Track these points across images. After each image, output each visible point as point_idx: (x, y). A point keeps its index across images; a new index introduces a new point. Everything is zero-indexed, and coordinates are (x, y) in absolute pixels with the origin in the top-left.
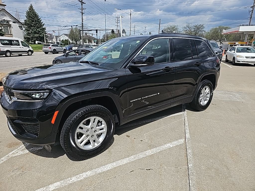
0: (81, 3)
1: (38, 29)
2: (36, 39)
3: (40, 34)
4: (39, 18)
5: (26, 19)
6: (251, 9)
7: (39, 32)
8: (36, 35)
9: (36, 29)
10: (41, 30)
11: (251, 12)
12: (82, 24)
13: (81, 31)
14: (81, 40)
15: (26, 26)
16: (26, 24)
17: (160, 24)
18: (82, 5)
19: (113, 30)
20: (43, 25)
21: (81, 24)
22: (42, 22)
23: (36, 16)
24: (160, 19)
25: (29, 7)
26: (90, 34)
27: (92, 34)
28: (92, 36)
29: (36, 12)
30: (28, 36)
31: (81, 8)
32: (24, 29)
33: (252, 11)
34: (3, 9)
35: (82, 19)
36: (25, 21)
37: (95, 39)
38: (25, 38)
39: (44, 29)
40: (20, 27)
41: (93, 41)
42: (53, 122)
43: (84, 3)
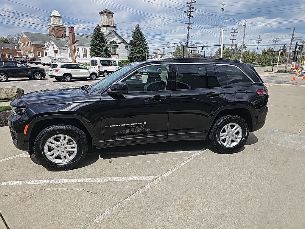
0: (189, 17)
1: (141, 49)
2: (138, 59)
3: (142, 54)
4: (143, 37)
5: (131, 39)
7: (142, 52)
8: (139, 55)
9: (140, 49)
10: (143, 49)
12: (188, 40)
13: (185, 48)
15: (131, 46)
16: (131, 44)
18: (190, 19)
20: (147, 44)
22: (146, 42)
23: (141, 35)
25: (136, 26)
26: (196, 51)
27: (199, 51)
29: (142, 31)
30: (131, 56)
31: (188, 23)
32: (129, 49)
34: (114, 31)
35: (188, 35)
36: (131, 41)
38: (129, 58)
39: (147, 48)
40: (126, 47)
42: (25, 133)
43: (192, 17)
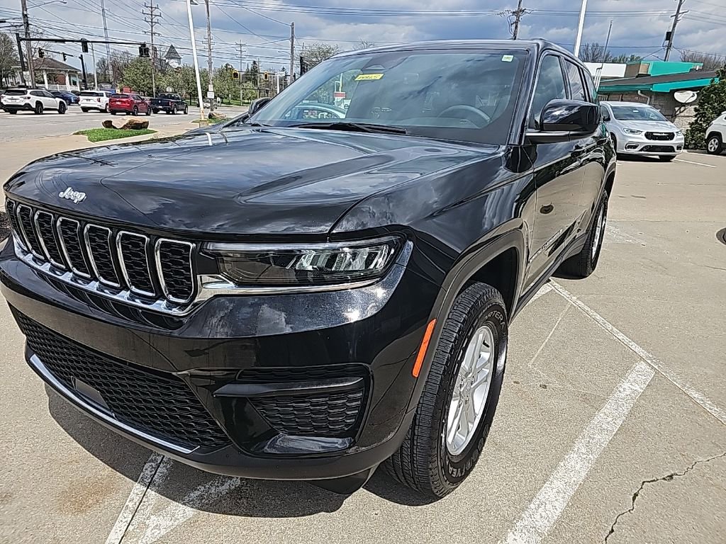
6: (514, 19)
11: (514, 25)
12: (25, 16)
13: (24, 39)
14: (24, 73)
17: (292, 37)
19: (144, 45)
21: (21, 16)
24: (293, 24)
26: (55, 52)
27: (64, 54)
28: (65, 60)
33: (516, 23)
37: (73, 72)
41: (67, 78)
